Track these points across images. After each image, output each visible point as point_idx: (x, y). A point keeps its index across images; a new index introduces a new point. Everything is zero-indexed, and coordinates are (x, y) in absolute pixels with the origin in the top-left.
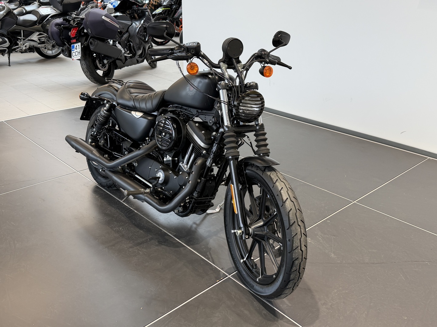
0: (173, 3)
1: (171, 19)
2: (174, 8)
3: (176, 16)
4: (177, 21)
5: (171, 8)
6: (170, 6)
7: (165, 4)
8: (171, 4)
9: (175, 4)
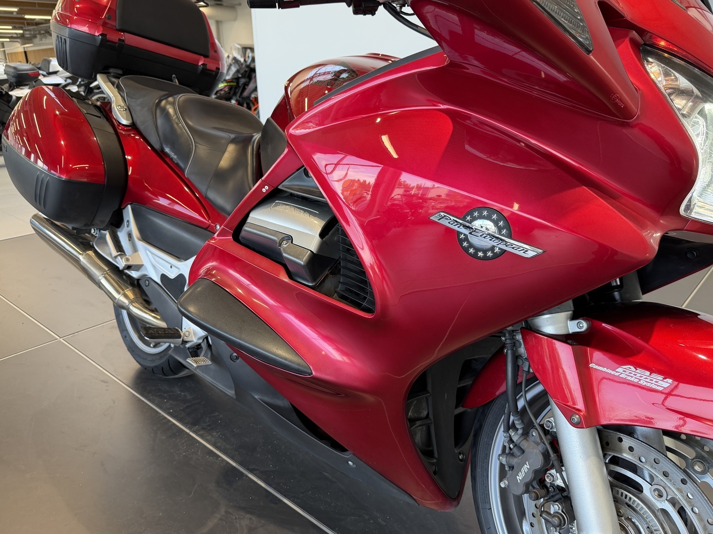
0: (240, 76)
1: (238, 98)
2: (242, 83)
3: (246, 94)
4: (248, 101)
5: (238, 83)
6: (236, 79)
7: (228, 78)
8: (236, 77)
9: (243, 76)
